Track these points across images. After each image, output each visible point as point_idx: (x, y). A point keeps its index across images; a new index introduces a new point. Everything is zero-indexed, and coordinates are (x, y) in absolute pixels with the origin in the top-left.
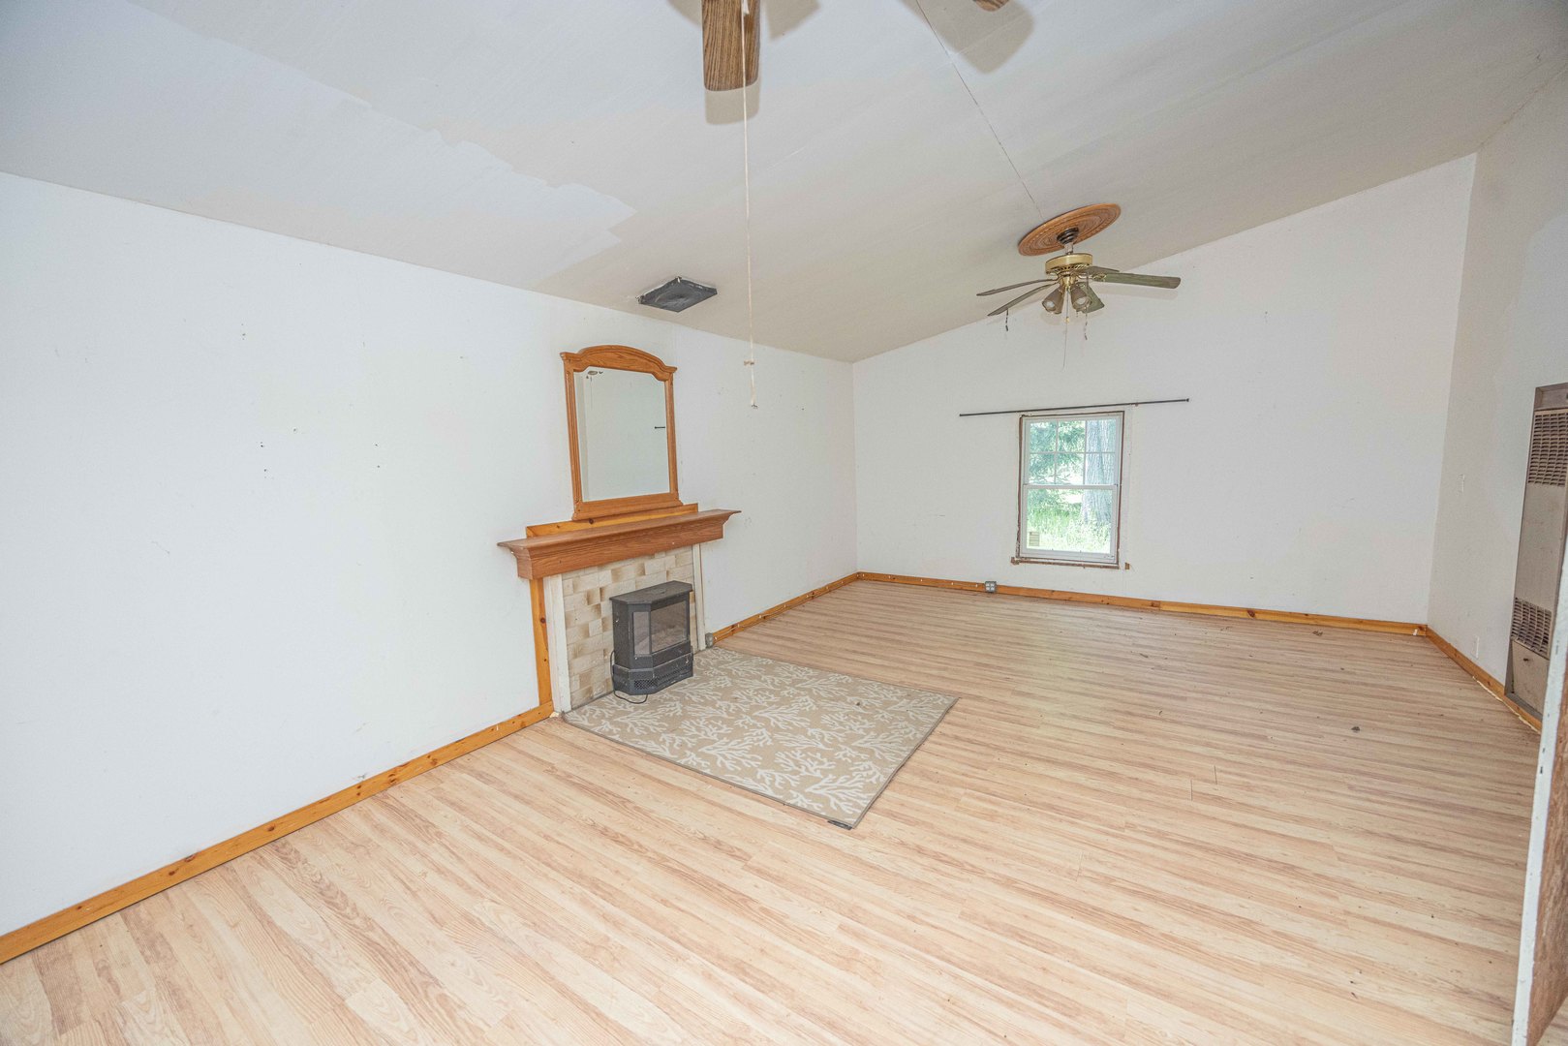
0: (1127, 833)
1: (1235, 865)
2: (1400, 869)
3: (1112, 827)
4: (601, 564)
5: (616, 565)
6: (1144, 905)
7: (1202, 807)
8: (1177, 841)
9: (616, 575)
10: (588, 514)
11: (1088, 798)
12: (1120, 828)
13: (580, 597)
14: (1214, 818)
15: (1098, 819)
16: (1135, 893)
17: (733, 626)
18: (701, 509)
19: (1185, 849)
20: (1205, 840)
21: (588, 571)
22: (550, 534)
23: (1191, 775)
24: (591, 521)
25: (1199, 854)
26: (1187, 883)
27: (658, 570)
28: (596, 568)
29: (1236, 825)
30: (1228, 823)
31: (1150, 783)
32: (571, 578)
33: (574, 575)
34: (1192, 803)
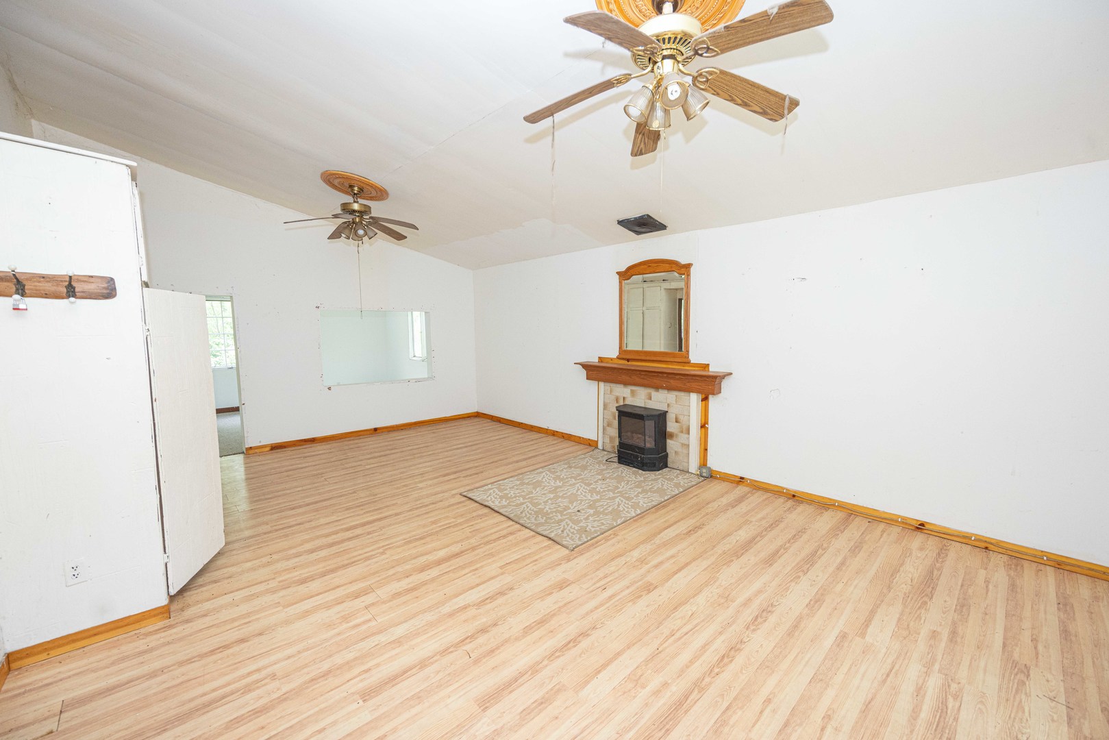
0: (381, 550)
1: (328, 568)
2: (245, 618)
3: (389, 548)
4: (626, 384)
5: (634, 388)
6: (351, 535)
7: (361, 585)
8: (359, 561)
9: (633, 393)
10: (625, 355)
11: (414, 552)
12: (386, 549)
13: (613, 397)
14: (351, 583)
15: (399, 547)
16: (357, 536)
17: (742, 478)
18: (711, 369)
19: (353, 560)
20: (347, 570)
21: (618, 385)
22: (607, 363)
23: (384, 602)
24: (628, 360)
25: (346, 562)
26: (342, 549)
27: (658, 400)
28: (622, 386)
29: (338, 587)
30: (342, 585)
31: (399, 580)
32: (608, 386)
33: (612, 385)
34: (369, 583)
